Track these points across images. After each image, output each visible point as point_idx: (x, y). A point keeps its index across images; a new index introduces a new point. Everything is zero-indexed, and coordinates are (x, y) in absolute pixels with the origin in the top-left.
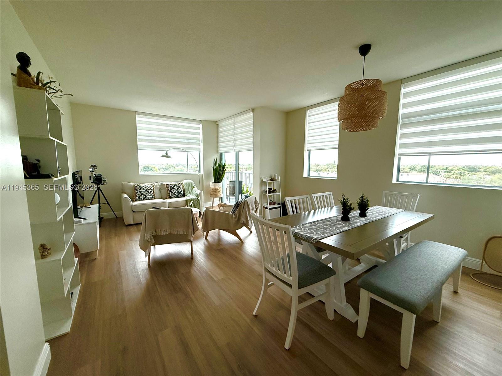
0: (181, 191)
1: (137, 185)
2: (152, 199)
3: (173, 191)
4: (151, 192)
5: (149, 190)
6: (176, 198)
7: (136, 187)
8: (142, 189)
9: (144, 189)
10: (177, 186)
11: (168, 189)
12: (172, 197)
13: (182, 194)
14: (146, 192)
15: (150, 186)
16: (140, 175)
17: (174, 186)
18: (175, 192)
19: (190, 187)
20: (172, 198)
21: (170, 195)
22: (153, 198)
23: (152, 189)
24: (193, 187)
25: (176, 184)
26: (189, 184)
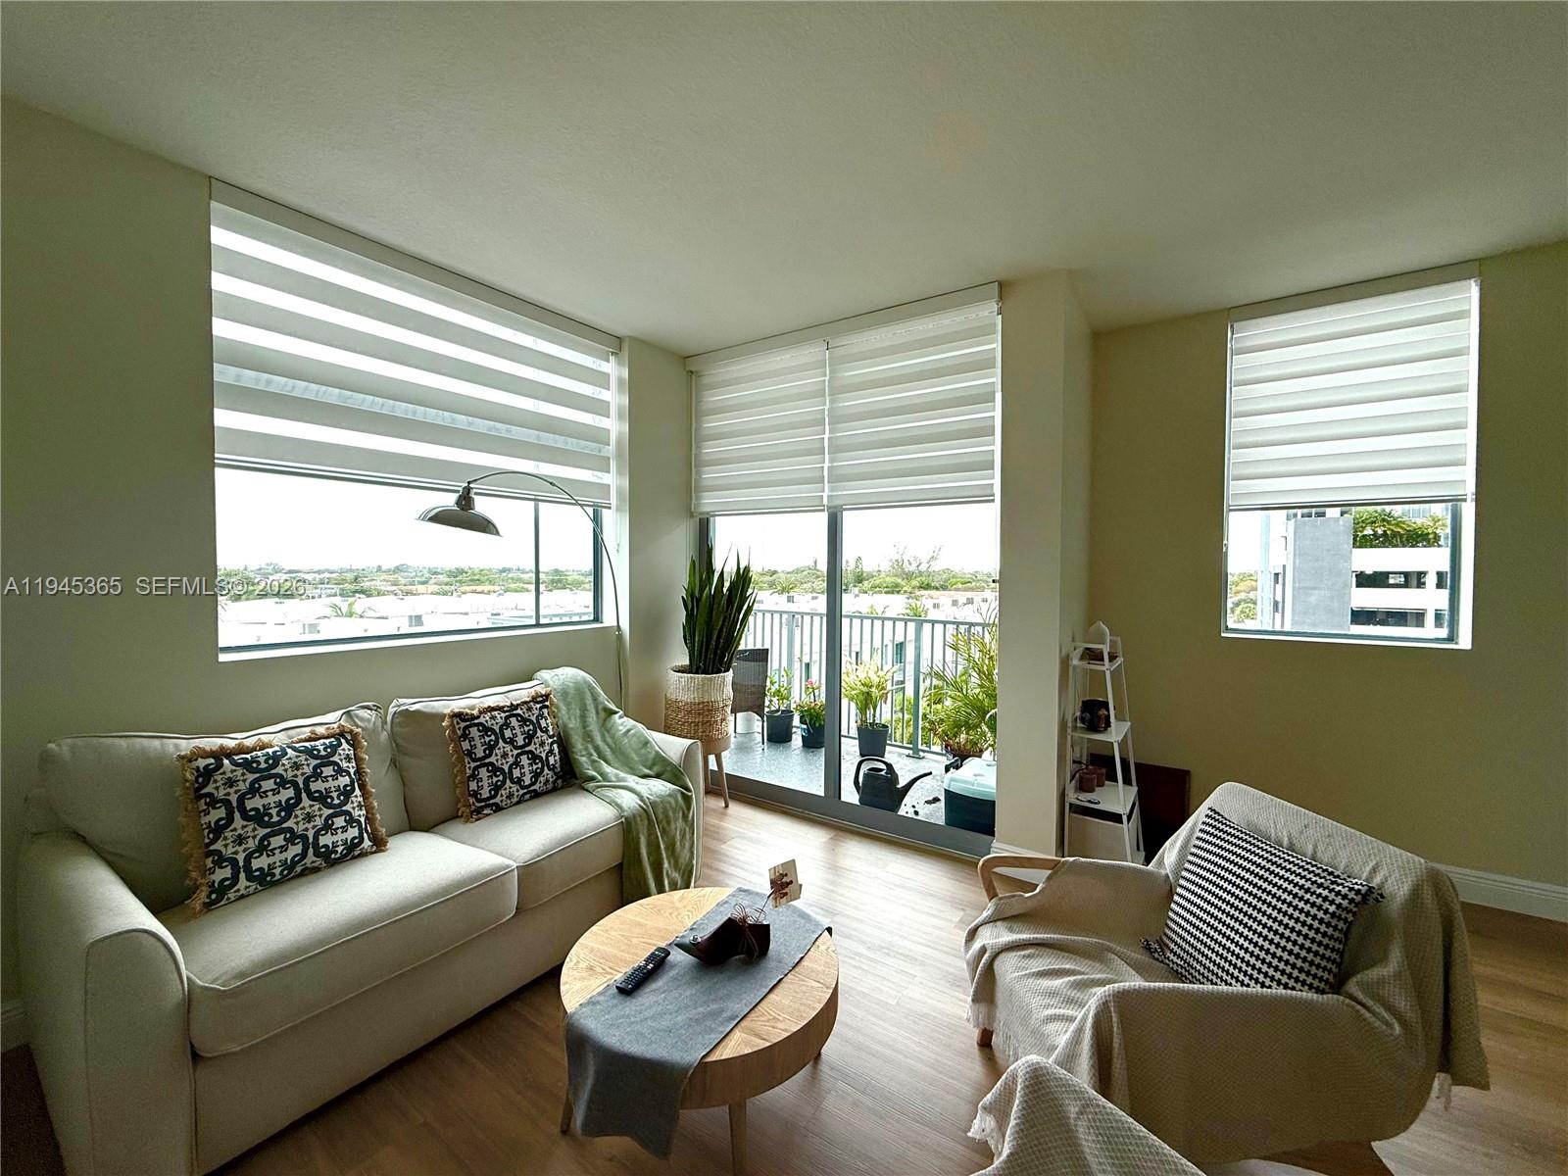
0: (551, 751)
1: (220, 754)
2: (364, 854)
3: (505, 755)
4: (347, 793)
5: (331, 784)
6: (518, 803)
7: (207, 774)
8: (268, 785)
9: (283, 783)
10: (524, 721)
11: (466, 745)
12: (497, 800)
13: (552, 768)
14: (306, 802)
15: (334, 748)
16: (223, 658)
17: (506, 725)
18: (517, 764)
19: (592, 718)
20: (498, 809)
21: (485, 793)
22: (367, 843)
23: (352, 767)
24: (603, 714)
25: (513, 707)
26: (577, 695)
